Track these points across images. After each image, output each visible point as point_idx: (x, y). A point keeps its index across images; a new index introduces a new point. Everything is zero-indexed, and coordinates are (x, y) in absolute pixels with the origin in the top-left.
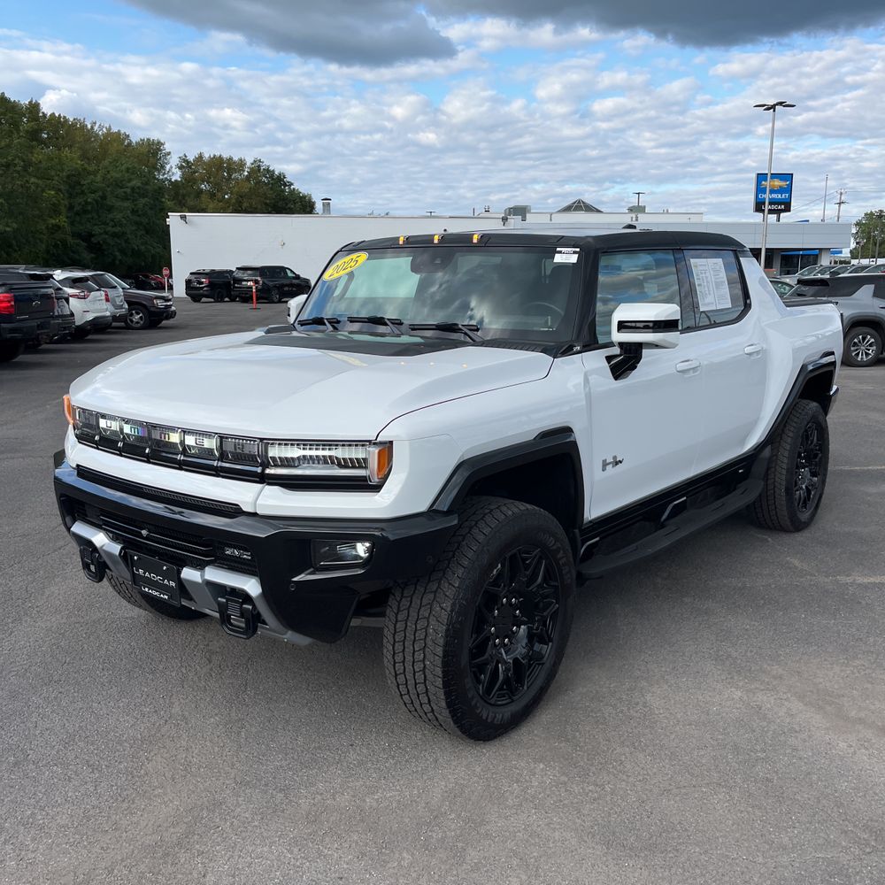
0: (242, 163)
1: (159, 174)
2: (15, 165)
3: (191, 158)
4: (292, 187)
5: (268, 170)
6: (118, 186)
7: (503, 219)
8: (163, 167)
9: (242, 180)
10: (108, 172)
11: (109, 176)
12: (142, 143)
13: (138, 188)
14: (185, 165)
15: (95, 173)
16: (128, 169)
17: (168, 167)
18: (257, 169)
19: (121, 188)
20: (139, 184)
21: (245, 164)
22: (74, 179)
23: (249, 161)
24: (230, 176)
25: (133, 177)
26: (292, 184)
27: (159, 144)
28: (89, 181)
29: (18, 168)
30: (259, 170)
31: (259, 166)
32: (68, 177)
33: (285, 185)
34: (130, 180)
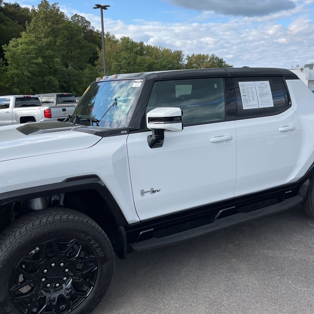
0: (207, 56)
1: (180, 62)
2: (131, 63)
3: (190, 56)
4: (225, 63)
5: (217, 58)
6: (164, 67)
7: (301, 69)
8: (182, 59)
9: (208, 62)
10: (162, 63)
11: (162, 64)
12: (175, 52)
13: (171, 67)
14: (189, 58)
15: (157, 63)
16: (168, 61)
17: (183, 59)
18: (213, 58)
19: (166, 68)
20: (171, 66)
21: (209, 56)
22: (150, 66)
23: (210, 56)
24: (203, 61)
25: (169, 64)
26: (225, 62)
27: (181, 52)
28: (155, 66)
29: (132, 64)
30: (214, 58)
31: (214, 57)
32: (149, 65)
33: (223, 62)
34: (168, 65)
